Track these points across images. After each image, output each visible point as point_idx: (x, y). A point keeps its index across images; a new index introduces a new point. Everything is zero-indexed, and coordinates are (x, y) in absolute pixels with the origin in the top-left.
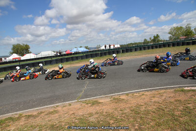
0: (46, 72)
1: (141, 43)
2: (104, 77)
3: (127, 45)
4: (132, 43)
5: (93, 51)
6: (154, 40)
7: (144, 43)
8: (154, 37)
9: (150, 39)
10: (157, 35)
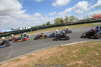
0: (29, 37)
1: (41, 26)
2: (69, 39)
3: (35, 27)
4: (37, 26)
5: (16, 31)
6: (48, 24)
7: (43, 26)
8: (48, 23)
9: (46, 24)
10: (49, 22)
